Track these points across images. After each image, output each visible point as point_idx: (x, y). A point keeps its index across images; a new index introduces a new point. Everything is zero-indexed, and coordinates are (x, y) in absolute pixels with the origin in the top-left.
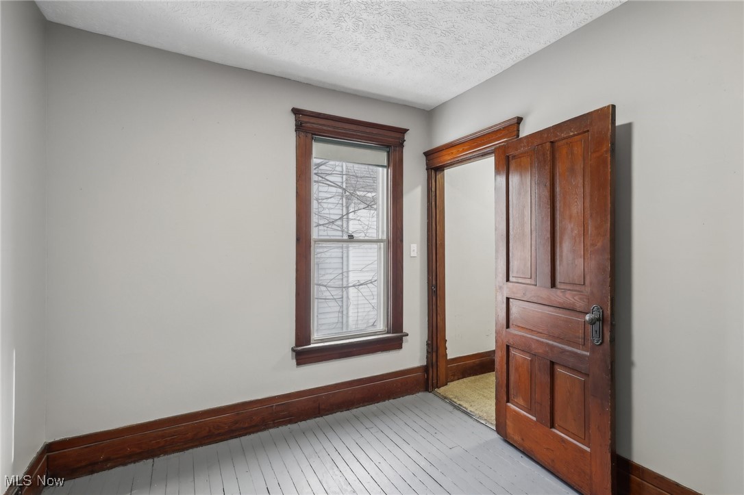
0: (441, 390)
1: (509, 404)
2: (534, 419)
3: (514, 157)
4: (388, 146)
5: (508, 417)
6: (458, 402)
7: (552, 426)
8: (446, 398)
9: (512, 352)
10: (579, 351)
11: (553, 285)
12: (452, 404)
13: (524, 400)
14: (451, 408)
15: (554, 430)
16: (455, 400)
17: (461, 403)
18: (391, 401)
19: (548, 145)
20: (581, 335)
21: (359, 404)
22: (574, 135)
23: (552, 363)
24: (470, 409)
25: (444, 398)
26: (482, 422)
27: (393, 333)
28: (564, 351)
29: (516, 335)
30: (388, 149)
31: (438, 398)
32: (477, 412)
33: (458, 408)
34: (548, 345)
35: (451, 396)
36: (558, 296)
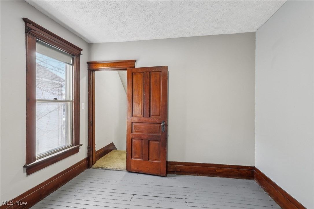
0: (95, 165)
1: (132, 159)
2: (142, 160)
3: (135, 73)
4: (73, 55)
5: (132, 163)
6: (105, 167)
7: (149, 160)
8: (99, 168)
9: (134, 140)
10: (158, 135)
11: (150, 116)
12: (103, 169)
13: (138, 155)
14: (103, 170)
15: (149, 161)
16: (103, 167)
17: (106, 167)
18: (75, 178)
19: (149, 72)
20: (158, 130)
21: (61, 185)
22: (157, 72)
23: (149, 140)
24: (111, 168)
25: (98, 168)
26: (118, 170)
27: (75, 146)
28: (153, 136)
29: (136, 134)
30: (73, 57)
31: (95, 169)
32: (114, 168)
33: (107, 169)
34: (147, 135)
35: (101, 166)
36: (151, 120)
